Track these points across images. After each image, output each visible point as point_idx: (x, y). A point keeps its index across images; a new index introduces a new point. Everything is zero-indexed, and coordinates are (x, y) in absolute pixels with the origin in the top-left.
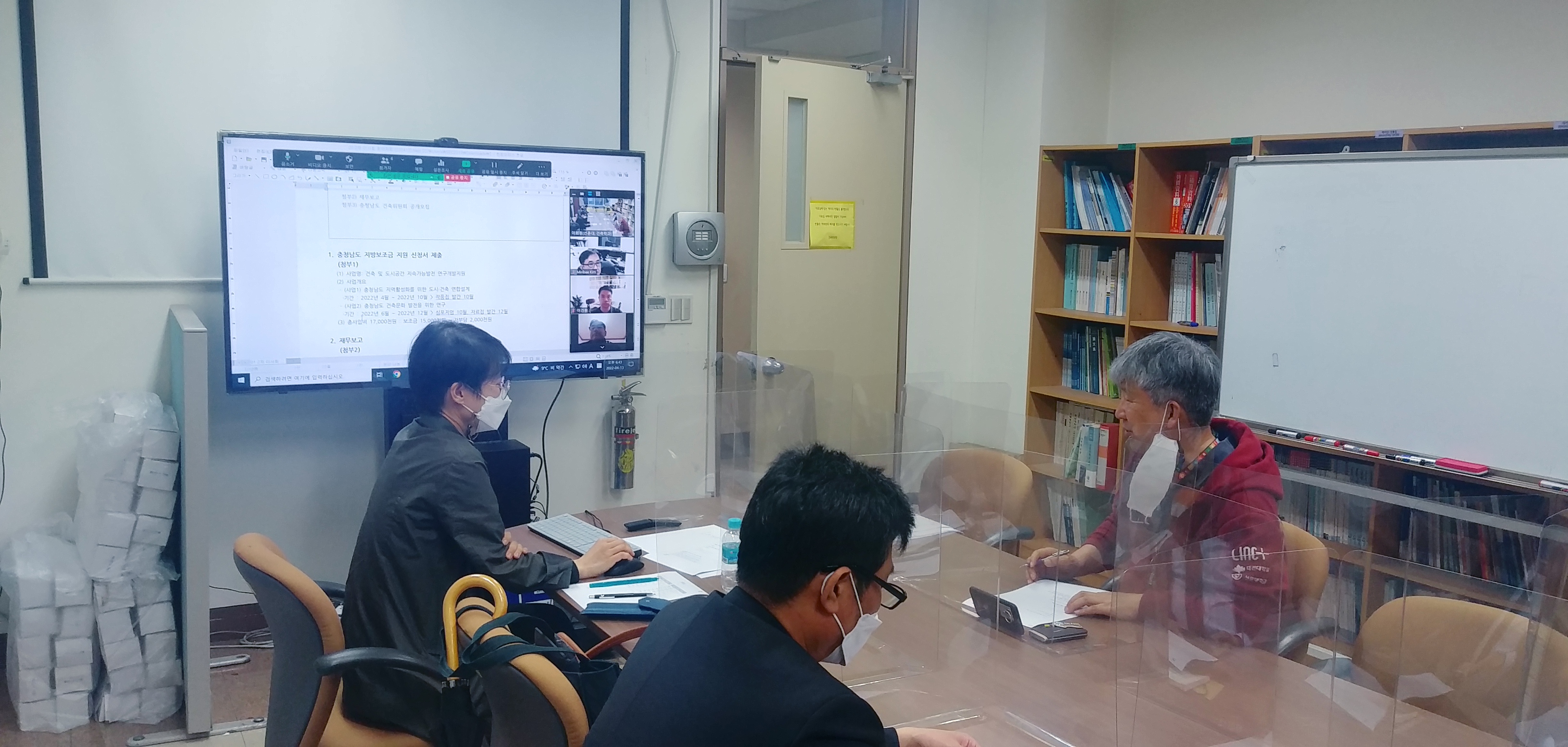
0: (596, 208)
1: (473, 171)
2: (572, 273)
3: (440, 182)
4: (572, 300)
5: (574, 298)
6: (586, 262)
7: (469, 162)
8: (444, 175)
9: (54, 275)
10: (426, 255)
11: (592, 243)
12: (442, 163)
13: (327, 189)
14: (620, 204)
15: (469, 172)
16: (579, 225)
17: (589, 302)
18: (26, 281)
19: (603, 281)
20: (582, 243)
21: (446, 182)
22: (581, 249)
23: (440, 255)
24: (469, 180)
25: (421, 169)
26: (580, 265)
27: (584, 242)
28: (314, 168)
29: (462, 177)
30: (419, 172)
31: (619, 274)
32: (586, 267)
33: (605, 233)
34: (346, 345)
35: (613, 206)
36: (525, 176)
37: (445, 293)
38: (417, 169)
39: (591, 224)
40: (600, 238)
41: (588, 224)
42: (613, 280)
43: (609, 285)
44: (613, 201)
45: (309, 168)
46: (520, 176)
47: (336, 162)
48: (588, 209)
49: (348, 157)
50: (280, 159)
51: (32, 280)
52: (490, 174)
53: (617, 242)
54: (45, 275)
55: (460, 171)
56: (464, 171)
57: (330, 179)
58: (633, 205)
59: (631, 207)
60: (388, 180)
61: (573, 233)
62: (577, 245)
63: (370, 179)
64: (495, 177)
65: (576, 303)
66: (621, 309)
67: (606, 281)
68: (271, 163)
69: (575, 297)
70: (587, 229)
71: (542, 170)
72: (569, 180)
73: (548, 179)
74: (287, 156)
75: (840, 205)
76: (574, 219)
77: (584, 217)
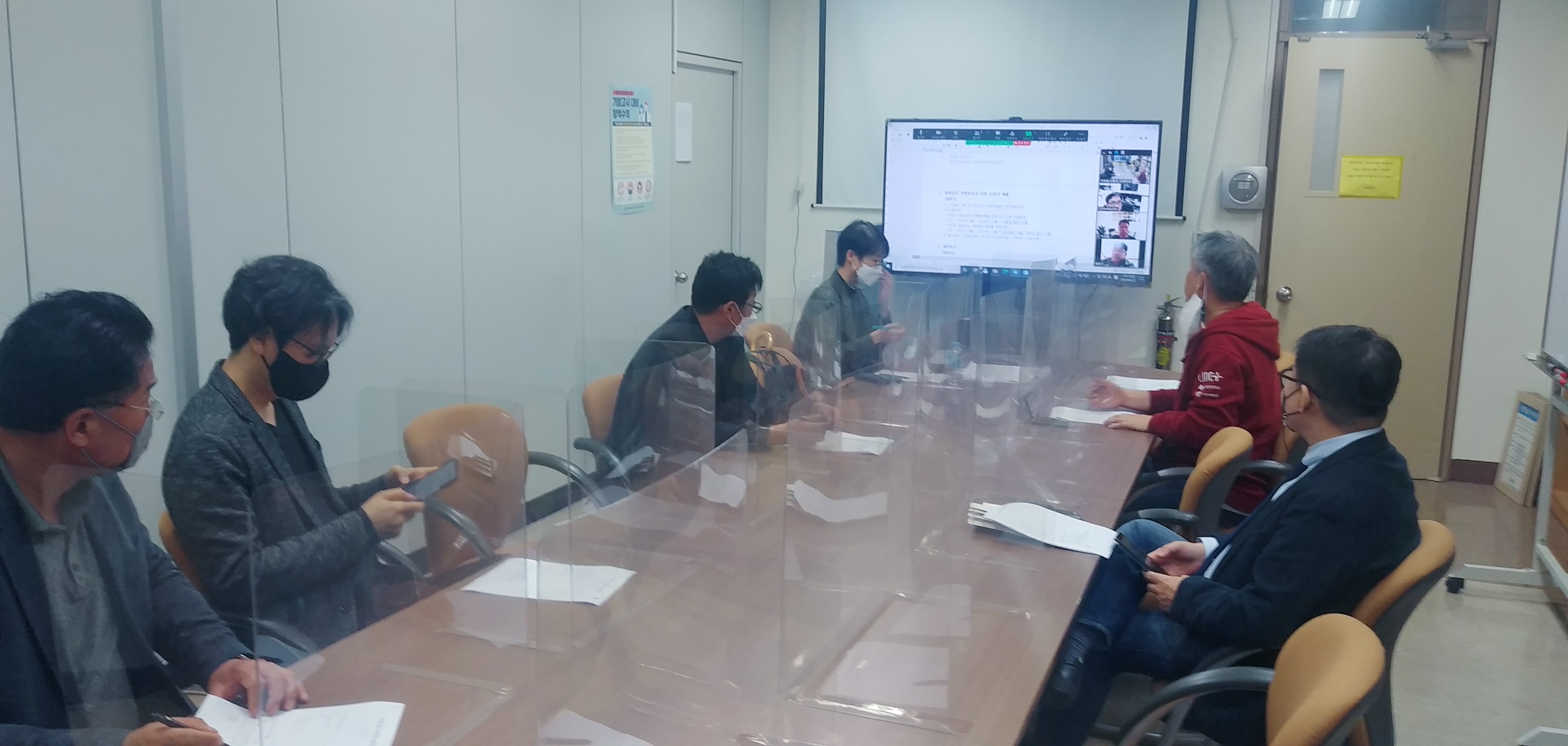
0: (1120, 162)
1: (1033, 138)
2: (1099, 209)
3: (1010, 146)
4: (1098, 229)
6: (1110, 201)
7: (1030, 133)
8: (1013, 141)
9: (826, 203)
10: (999, 194)
11: (1117, 188)
12: (1012, 134)
13: (941, 152)
15: (1030, 138)
16: (1107, 175)
18: (812, 206)
19: (1123, 216)
20: (1108, 188)
21: (1014, 146)
22: (1108, 192)
23: (1007, 194)
24: (1030, 144)
25: (999, 138)
26: (1105, 203)
27: (1110, 187)
28: (935, 139)
29: (1025, 143)
30: (998, 140)
31: (1135, 211)
32: (1110, 205)
33: (1126, 181)
34: (946, 250)
36: (1069, 140)
37: (1009, 219)
38: (996, 138)
39: (1115, 174)
40: (1122, 184)
41: (1113, 175)
42: (1130, 215)
43: (1127, 219)
45: (932, 139)
46: (1065, 140)
47: (948, 135)
48: (1114, 164)
49: (955, 132)
50: (917, 134)
51: (815, 205)
52: (1045, 140)
54: (822, 203)
55: (1024, 138)
56: (1027, 138)
57: (944, 146)
58: (1150, 160)
59: (1148, 162)
60: (977, 146)
61: (1102, 180)
62: (1103, 189)
63: (967, 145)
64: (1047, 142)
65: (1101, 231)
66: (1136, 238)
67: (1125, 215)
68: (912, 137)
69: (1100, 227)
70: (1112, 178)
71: (1082, 136)
72: (1102, 143)
73: (1085, 143)
74: (921, 132)
75: (1382, 160)
76: (1103, 171)
77: (1110, 169)
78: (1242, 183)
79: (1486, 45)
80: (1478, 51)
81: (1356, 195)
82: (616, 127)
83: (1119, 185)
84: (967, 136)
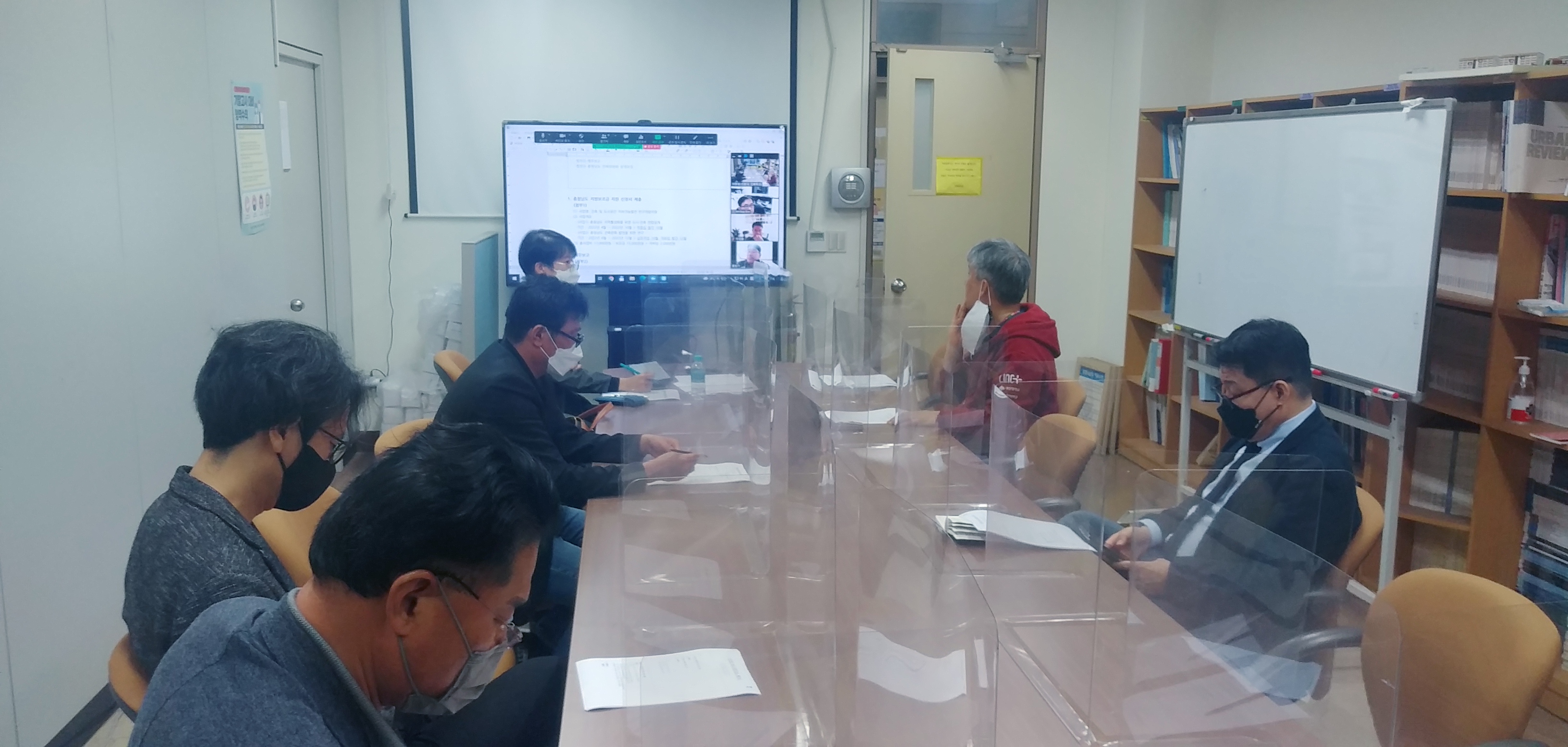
1: (663, 142)
2: (732, 212)
3: (640, 150)
4: (733, 231)
6: (743, 204)
7: (660, 136)
8: (643, 145)
9: (421, 212)
10: (631, 199)
12: (641, 137)
13: (567, 156)
14: (768, 163)
15: (660, 142)
16: (738, 178)
18: (406, 216)
19: (756, 218)
21: (644, 150)
22: (739, 196)
23: (640, 200)
24: (660, 148)
25: (627, 141)
26: (737, 206)
28: (560, 143)
29: (655, 146)
30: (626, 143)
31: (767, 213)
32: (743, 208)
33: (757, 184)
36: (698, 144)
37: (644, 225)
38: (625, 141)
39: (746, 177)
40: (753, 187)
41: (744, 178)
42: (763, 218)
43: (760, 221)
45: (557, 142)
46: (695, 144)
47: (573, 138)
48: (744, 167)
49: (580, 135)
50: (539, 137)
51: (409, 215)
52: (674, 144)
54: (417, 212)
55: (654, 142)
56: (656, 142)
57: (569, 150)
58: (777, 163)
59: (776, 165)
60: (606, 149)
61: (733, 184)
63: (594, 149)
64: (678, 146)
66: (768, 239)
67: (758, 218)
68: (533, 140)
70: (744, 181)
71: (711, 140)
72: (731, 146)
73: (715, 146)
74: (543, 135)
75: (967, 161)
76: (734, 174)
77: (741, 172)
78: (849, 183)
79: (1038, 59)
80: (1032, 64)
81: (950, 193)
82: (238, 130)
83: (751, 188)
84: (593, 139)
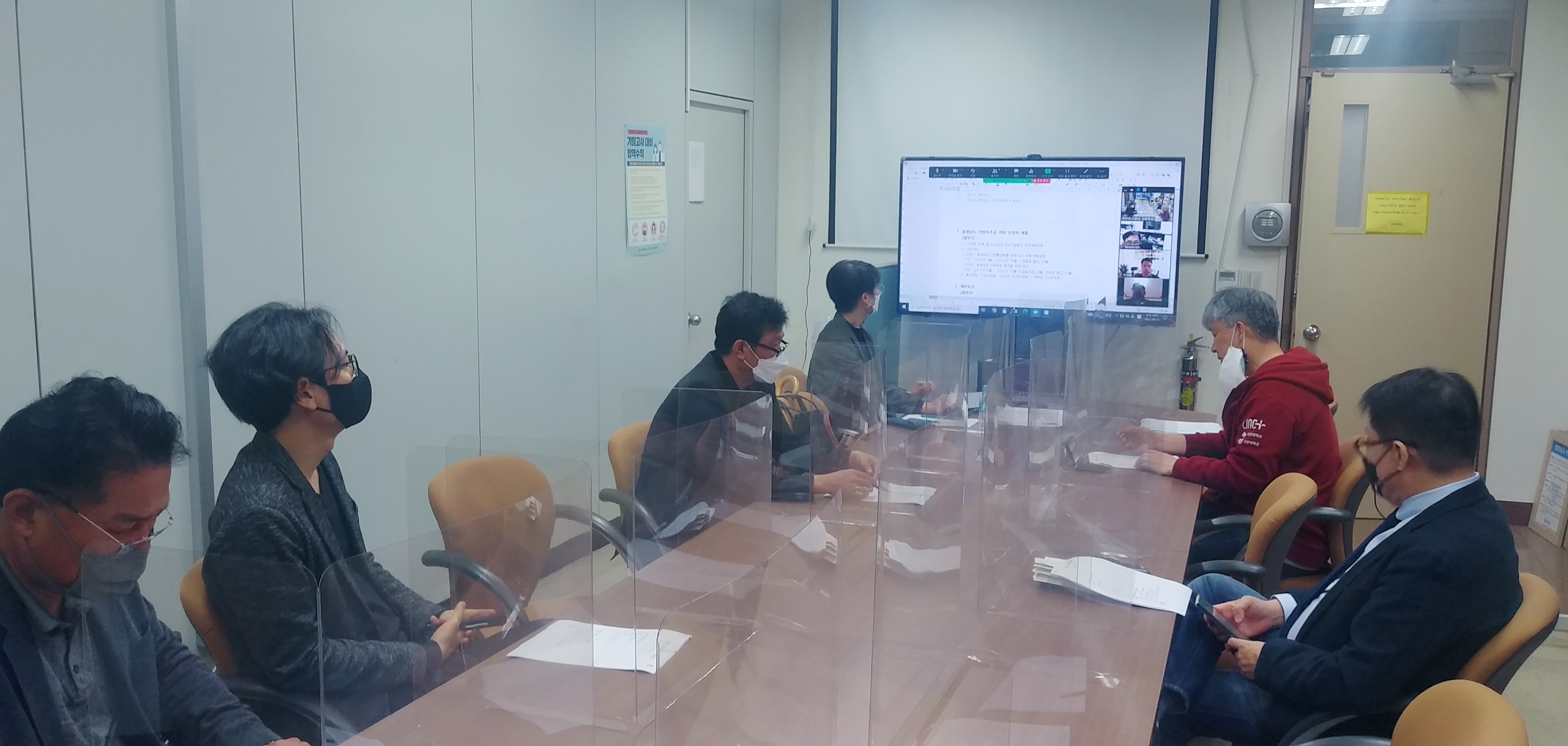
0: (1142, 200)
1: (1052, 176)
2: (1121, 247)
3: (1030, 184)
5: (1121, 265)
6: (1130, 240)
7: (1050, 170)
8: (1032, 179)
9: (837, 243)
10: (1018, 233)
12: (1031, 172)
13: (959, 190)
14: (1162, 197)
15: (1050, 176)
16: (1129, 212)
17: (1133, 269)
18: (824, 246)
19: (1145, 254)
21: (1033, 184)
22: (1129, 231)
23: (1027, 233)
24: (1049, 182)
25: (1017, 176)
26: (1123, 242)
28: (952, 177)
29: (1044, 180)
31: (1157, 249)
33: (1149, 219)
34: (964, 289)
35: (1157, 198)
36: (1089, 178)
37: (1028, 259)
38: (1015, 176)
39: (1138, 212)
40: (1145, 222)
41: (1135, 212)
42: (1153, 254)
43: (1150, 257)
44: (1156, 195)
45: (950, 177)
46: (1086, 178)
47: (965, 173)
48: (1136, 201)
49: (972, 170)
50: (933, 173)
51: (827, 245)
52: (1064, 178)
53: (1159, 227)
54: (834, 243)
55: (1043, 176)
56: (1046, 176)
57: (961, 184)
58: (1172, 197)
59: (1171, 199)
60: (996, 184)
61: (1123, 218)
63: (985, 184)
64: (1067, 179)
65: (1123, 269)
66: (1159, 276)
67: (1148, 254)
68: (928, 175)
69: (1123, 265)
70: (1135, 215)
71: (1104, 174)
72: (1123, 180)
73: (1106, 180)
74: (937, 170)
75: (1408, 196)
76: (1125, 209)
77: (1133, 206)
78: (1266, 220)
79: (1511, 79)
80: (1503, 85)
81: (1384, 231)
82: (629, 167)
83: (1142, 223)
84: (985, 173)
